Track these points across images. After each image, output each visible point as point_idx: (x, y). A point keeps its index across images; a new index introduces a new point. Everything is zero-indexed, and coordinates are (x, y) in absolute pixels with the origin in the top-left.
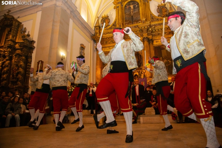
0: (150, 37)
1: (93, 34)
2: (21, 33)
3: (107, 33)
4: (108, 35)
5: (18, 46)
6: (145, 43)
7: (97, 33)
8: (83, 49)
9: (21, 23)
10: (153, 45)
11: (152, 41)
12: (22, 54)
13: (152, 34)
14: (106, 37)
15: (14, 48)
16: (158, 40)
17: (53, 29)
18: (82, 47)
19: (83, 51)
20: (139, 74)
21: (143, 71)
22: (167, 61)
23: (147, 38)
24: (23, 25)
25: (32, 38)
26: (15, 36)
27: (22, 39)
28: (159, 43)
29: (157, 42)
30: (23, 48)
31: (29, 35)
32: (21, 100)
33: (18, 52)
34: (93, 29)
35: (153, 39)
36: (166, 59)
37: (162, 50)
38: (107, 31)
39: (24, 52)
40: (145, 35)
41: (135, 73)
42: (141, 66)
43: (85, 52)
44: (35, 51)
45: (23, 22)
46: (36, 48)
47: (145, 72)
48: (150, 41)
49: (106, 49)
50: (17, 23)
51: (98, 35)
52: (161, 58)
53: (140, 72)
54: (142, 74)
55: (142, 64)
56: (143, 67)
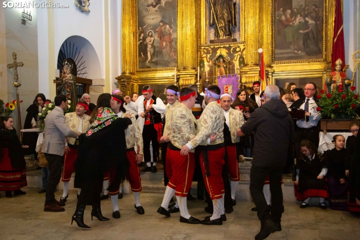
20: (229, 54)
21: (239, 47)
41: (218, 53)
42: (234, 32)
47: (244, 49)
52: (289, 11)
53: (232, 49)
54: (236, 55)
55: (238, 27)
56: (240, 35)
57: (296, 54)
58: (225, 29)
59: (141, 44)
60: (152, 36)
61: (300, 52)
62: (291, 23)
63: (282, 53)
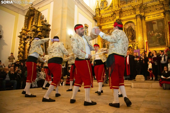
0: (143, 14)
1: (94, 16)
2: (41, 20)
3: (105, 14)
4: (106, 15)
5: (39, 29)
6: (138, 19)
7: (98, 14)
8: (87, 28)
9: (40, 12)
10: (145, 20)
11: (144, 17)
12: (42, 35)
13: (144, 11)
14: (105, 17)
15: (36, 31)
16: (150, 16)
17: (62, 15)
18: (86, 26)
19: (86, 29)
20: (133, 46)
21: (136, 43)
22: (158, 34)
23: (140, 15)
24: (42, 13)
25: (49, 23)
26: (37, 22)
27: (42, 24)
28: (150, 19)
29: (149, 18)
30: (42, 31)
31: (46, 21)
32: (43, 69)
33: (40, 33)
34: (94, 12)
35: (145, 15)
36: (157, 33)
37: (153, 25)
38: (105, 11)
39: (43, 34)
40: (138, 12)
41: (129, 46)
42: (134, 39)
43: (88, 30)
44: (50, 33)
45: (42, 11)
46: (51, 30)
47: (138, 44)
48: (142, 18)
49: (105, 27)
50: (37, 13)
51: (98, 16)
52: (153, 31)
53: (134, 44)
54: (135, 46)
55: (135, 38)
56: (136, 40)
57: (156, 45)
58: (131, 38)
59: (103, 45)
60: (107, 42)
61: (158, 44)
62: (154, 35)
63: (152, 45)
